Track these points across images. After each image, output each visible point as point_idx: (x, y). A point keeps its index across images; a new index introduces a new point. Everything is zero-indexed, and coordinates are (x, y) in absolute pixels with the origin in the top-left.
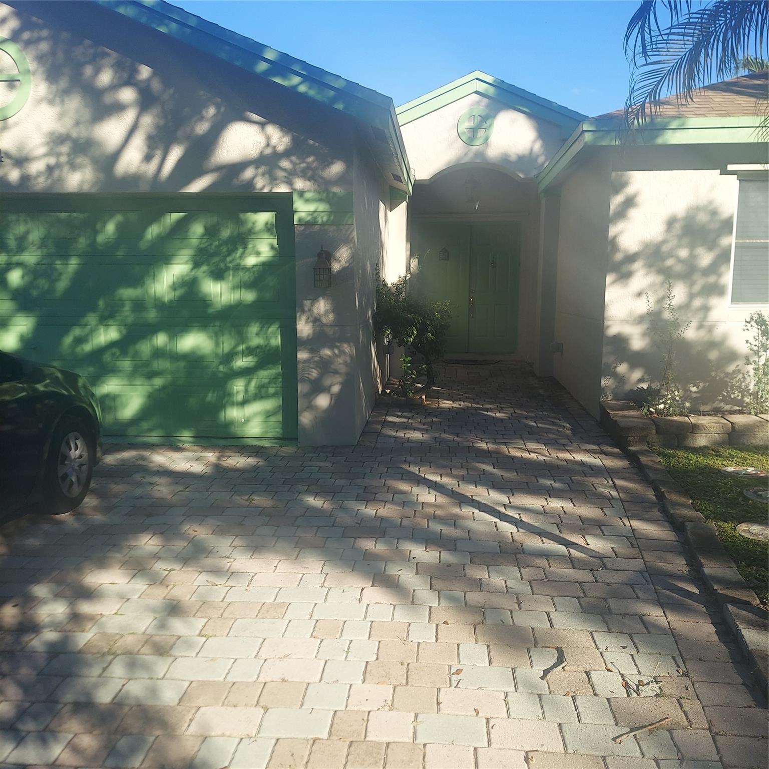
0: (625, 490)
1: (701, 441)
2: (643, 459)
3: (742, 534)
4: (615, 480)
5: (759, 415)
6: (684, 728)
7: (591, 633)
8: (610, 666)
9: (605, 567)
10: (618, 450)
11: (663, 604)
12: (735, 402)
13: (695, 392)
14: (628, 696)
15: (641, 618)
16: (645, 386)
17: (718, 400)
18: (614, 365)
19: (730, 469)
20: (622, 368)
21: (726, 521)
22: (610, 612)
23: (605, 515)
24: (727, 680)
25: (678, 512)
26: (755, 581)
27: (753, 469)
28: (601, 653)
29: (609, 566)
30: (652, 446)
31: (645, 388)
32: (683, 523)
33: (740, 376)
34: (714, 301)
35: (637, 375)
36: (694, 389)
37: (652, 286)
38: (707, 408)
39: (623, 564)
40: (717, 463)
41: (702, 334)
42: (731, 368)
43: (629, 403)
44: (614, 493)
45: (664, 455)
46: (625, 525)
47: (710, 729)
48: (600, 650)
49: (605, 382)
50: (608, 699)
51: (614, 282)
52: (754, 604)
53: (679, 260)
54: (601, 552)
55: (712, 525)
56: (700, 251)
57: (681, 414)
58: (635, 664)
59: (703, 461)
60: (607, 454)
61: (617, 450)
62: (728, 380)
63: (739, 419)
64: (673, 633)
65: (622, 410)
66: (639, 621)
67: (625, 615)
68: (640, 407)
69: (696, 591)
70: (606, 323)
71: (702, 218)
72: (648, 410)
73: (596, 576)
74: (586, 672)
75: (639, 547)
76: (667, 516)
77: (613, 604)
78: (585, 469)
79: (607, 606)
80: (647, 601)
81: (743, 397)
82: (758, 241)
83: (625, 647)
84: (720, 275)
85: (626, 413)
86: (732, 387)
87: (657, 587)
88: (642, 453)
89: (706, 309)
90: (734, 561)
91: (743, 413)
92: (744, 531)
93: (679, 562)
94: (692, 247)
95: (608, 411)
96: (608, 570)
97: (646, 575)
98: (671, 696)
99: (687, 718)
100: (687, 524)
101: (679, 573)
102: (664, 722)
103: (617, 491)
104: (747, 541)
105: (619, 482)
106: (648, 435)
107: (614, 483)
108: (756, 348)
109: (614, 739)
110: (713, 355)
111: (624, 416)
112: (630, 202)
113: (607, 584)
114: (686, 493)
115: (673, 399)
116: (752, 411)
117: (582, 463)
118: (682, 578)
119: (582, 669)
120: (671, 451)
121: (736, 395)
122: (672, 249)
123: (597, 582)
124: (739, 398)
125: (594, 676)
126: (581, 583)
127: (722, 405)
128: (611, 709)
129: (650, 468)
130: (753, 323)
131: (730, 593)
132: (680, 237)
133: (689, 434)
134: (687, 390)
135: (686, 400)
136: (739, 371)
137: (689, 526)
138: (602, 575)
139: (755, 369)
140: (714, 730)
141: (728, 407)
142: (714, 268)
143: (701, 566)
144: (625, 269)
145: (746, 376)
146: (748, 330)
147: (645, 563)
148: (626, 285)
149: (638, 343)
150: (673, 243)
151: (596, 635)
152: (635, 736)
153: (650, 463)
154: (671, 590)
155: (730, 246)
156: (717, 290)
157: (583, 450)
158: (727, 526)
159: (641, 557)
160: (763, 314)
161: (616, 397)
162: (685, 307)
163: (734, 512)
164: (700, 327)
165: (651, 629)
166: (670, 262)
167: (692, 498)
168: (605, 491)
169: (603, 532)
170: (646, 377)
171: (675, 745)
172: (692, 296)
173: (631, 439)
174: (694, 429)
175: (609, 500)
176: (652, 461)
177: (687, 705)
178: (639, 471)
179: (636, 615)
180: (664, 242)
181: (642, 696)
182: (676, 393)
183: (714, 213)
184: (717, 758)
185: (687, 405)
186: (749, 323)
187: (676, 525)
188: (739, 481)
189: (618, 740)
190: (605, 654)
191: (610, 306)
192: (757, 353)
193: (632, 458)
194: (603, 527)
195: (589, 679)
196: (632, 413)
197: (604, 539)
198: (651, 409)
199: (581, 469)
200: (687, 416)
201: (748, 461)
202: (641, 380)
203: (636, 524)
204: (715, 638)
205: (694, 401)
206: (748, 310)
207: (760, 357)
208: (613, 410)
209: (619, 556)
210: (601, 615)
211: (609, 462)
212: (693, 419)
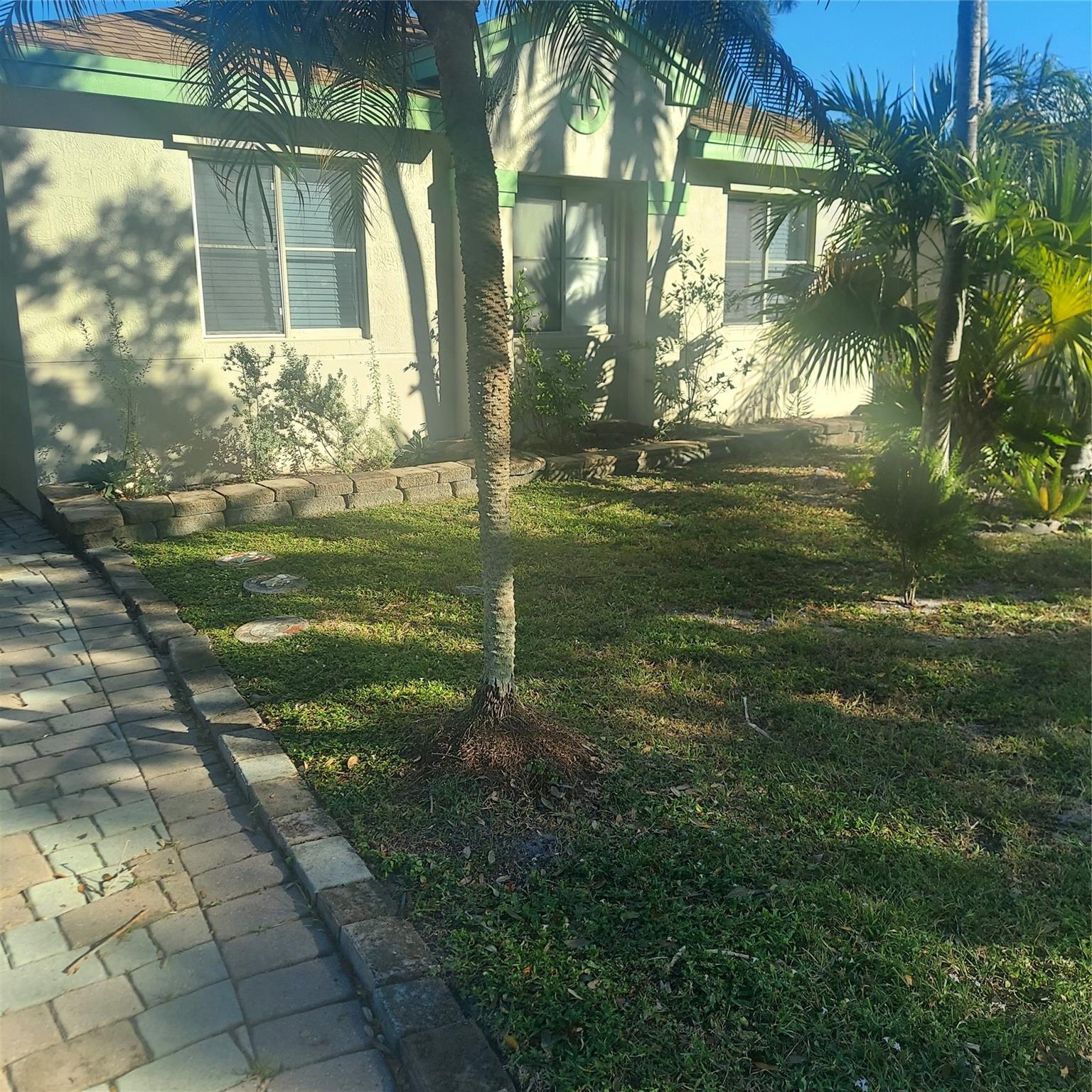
0: (83, 613)
1: (190, 525)
2: (108, 563)
3: (242, 640)
4: (66, 601)
5: (260, 482)
6: (167, 915)
7: (31, 834)
8: (60, 871)
9: (53, 732)
10: (72, 556)
11: (137, 759)
12: (231, 468)
13: (176, 460)
14: (88, 902)
15: (108, 789)
16: (103, 457)
17: (208, 467)
18: (52, 431)
19: (227, 558)
20: (66, 433)
21: (222, 627)
22: (60, 792)
23: (53, 655)
24: (224, 832)
25: (159, 628)
26: (257, 696)
27: (255, 553)
28: (46, 857)
29: (58, 728)
30: (122, 543)
31: (104, 461)
32: (166, 644)
33: (232, 433)
34: (184, 329)
35: (89, 441)
36: (174, 456)
37: (91, 307)
38: (195, 480)
39: (80, 719)
40: (210, 553)
41: (175, 375)
42: (220, 422)
43: (82, 485)
44: (66, 621)
45: (139, 553)
46: (83, 664)
47: (200, 904)
48: (45, 853)
49: (43, 456)
50: (58, 919)
51: (30, 302)
52: (255, 725)
53: (126, 269)
54: (47, 711)
55: (205, 637)
56: (154, 256)
57: (160, 493)
58: (99, 855)
59: (191, 552)
60: (53, 565)
61: (70, 557)
62: (218, 439)
63: (234, 490)
64: (154, 795)
65: (72, 496)
66: (105, 792)
67: (83, 791)
68: (99, 490)
69: (184, 729)
70: (28, 366)
71: (150, 207)
72: (113, 492)
73: (38, 748)
74: (22, 892)
75: (104, 691)
76: (145, 637)
77: (65, 781)
78: (19, 593)
79: (55, 786)
80: (115, 761)
81: (239, 460)
82: (229, 247)
83: (82, 837)
84: (186, 293)
85: (78, 500)
86: (224, 448)
87: (130, 739)
88: (108, 554)
89: (175, 340)
90: (232, 678)
91: (243, 482)
92: (245, 635)
93: (160, 696)
94: (142, 250)
95: (51, 500)
96: (58, 733)
97: (115, 726)
98: (149, 880)
99: (170, 900)
100: (171, 642)
101: (161, 711)
102: (137, 919)
103: (71, 616)
104: (247, 648)
105: (71, 603)
106: (113, 529)
107: (65, 605)
108: (243, 394)
109: (66, 971)
110: (194, 405)
111: (76, 505)
112: (35, 176)
113: (56, 755)
114: (169, 599)
115: (146, 472)
116: (251, 478)
117: (15, 586)
118: (165, 716)
119: (15, 889)
120: (149, 547)
121: (231, 458)
122: (113, 253)
123: (40, 756)
124: (235, 462)
125: (35, 894)
126: (13, 766)
127: (214, 473)
128: (62, 930)
129: (119, 575)
130: (235, 360)
131: (227, 719)
132: (123, 235)
133: (171, 519)
134: (164, 458)
135: (165, 472)
136: (230, 426)
137: (173, 645)
138: (50, 745)
139: (247, 422)
140: (206, 902)
141: (222, 476)
142: (176, 283)
143: (190, 693)
144: (46, 279)
145: (240, 432)
146: (230, 369)
147: (113, 709)
148: (51, 306)
149: (84, 394)
150: (113, 242)
151: (38, 834)
152: (97, 953)
153: (119, 568)
154: (149, 738)
155: (194, 250)
156: (184, 313)
157: (17, 565)
158: (222, 634)
159: (107, 703)
160: (247, 347)
161: (63, 479)
162: (144, 338)
163: (233, 613)
164: (170, 365)
165: (121, 799)
166: (113, 272)
167: (178, 605)
168: (51, 621)
169: (49, 682)
170: (103, 445)
171: (155, 943)
172: (152, 323)
173: (88, 537)
174: (177, 509)
175: (58, 632)
176: (121, 564)
177: (169, 885)
178: (104, 582)
179: (100, 786)
180: (100, 241)
181: (107, 894)
182: (149, 463)
183: (165, 202)
184: (210, 937)
185: (168, 478)
186: (230, 359)
187: (157, 646)
188: (238, 572)
189: (72, 969)
190: (52, 856)
191: (30, 340)
192: (246, 400)
193: (93, 564)
194: (49, 675)
195: (27, 901)
196: (88, 499)
197: (52, 690)
198: (117, 491)
199: (14, 594)
200: (167, 494)
201: (250, 544)
202: (96, 450)
203: (100, 658)
204: (209, 783)
205: (177, 472)
206: (226, 342)
207: (250, 405)
208: (58, 498)
209: (74, 709)
210: (48, 802)
211: (57, 576)
212: (175, 498)
